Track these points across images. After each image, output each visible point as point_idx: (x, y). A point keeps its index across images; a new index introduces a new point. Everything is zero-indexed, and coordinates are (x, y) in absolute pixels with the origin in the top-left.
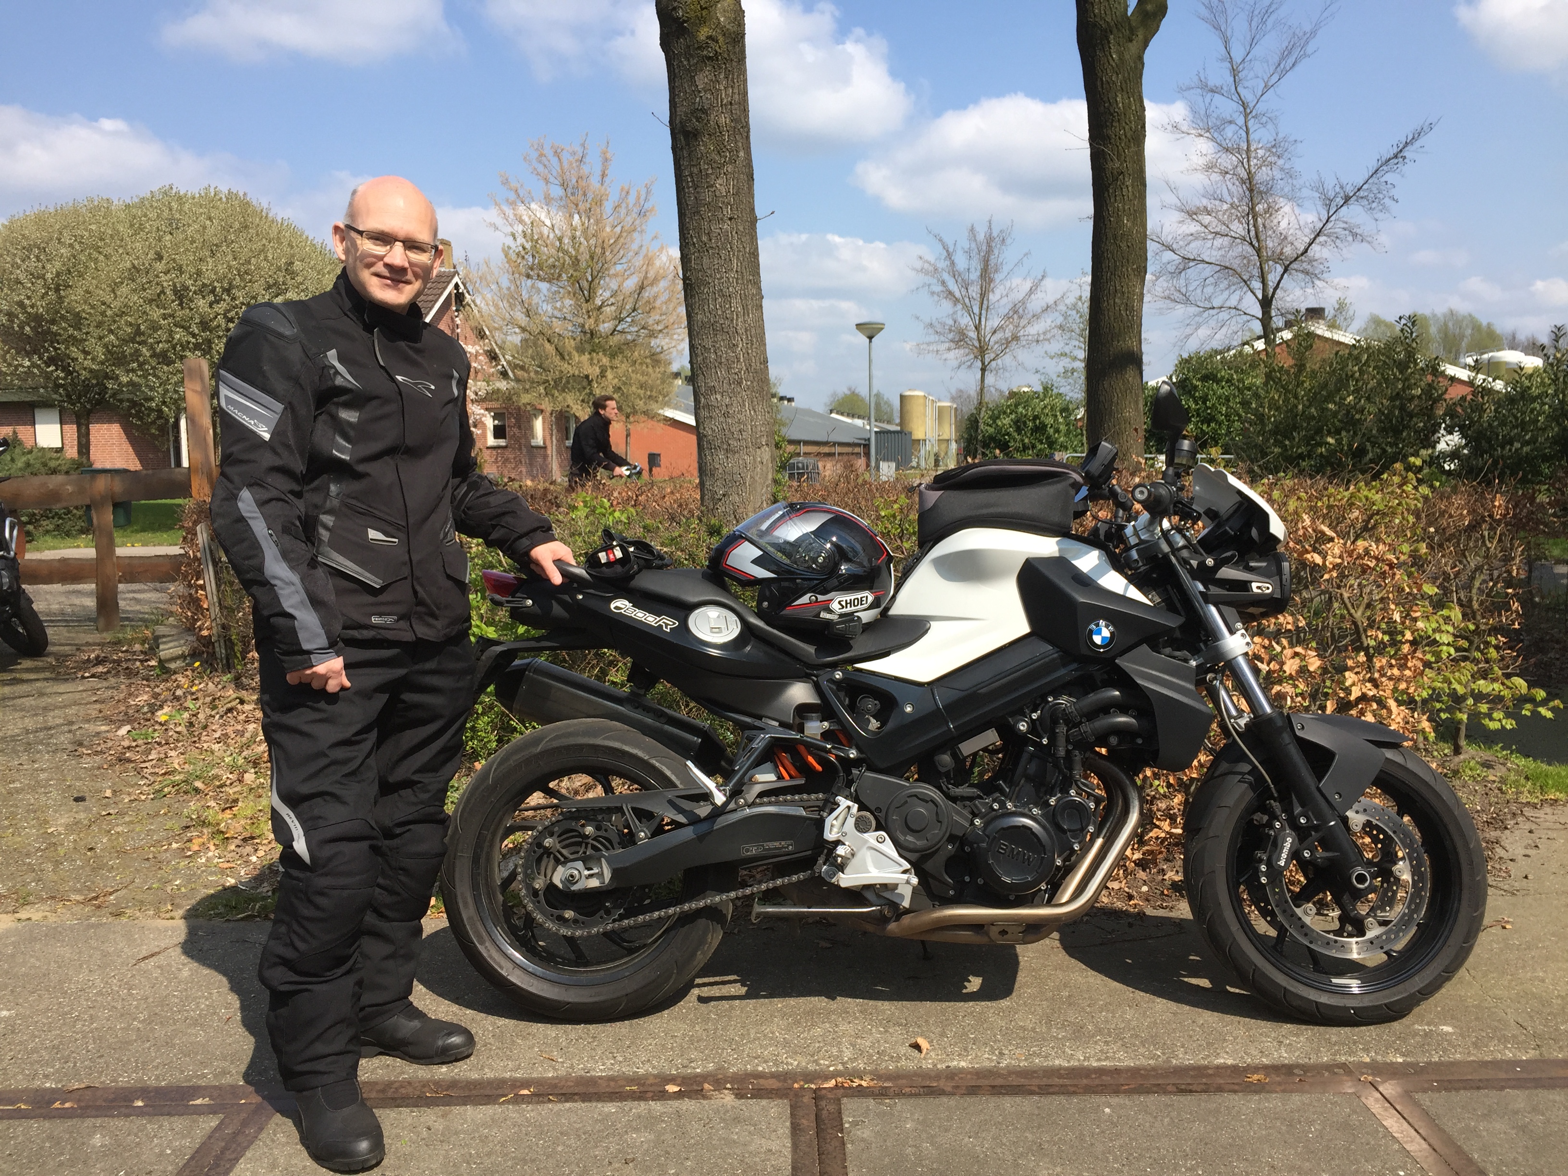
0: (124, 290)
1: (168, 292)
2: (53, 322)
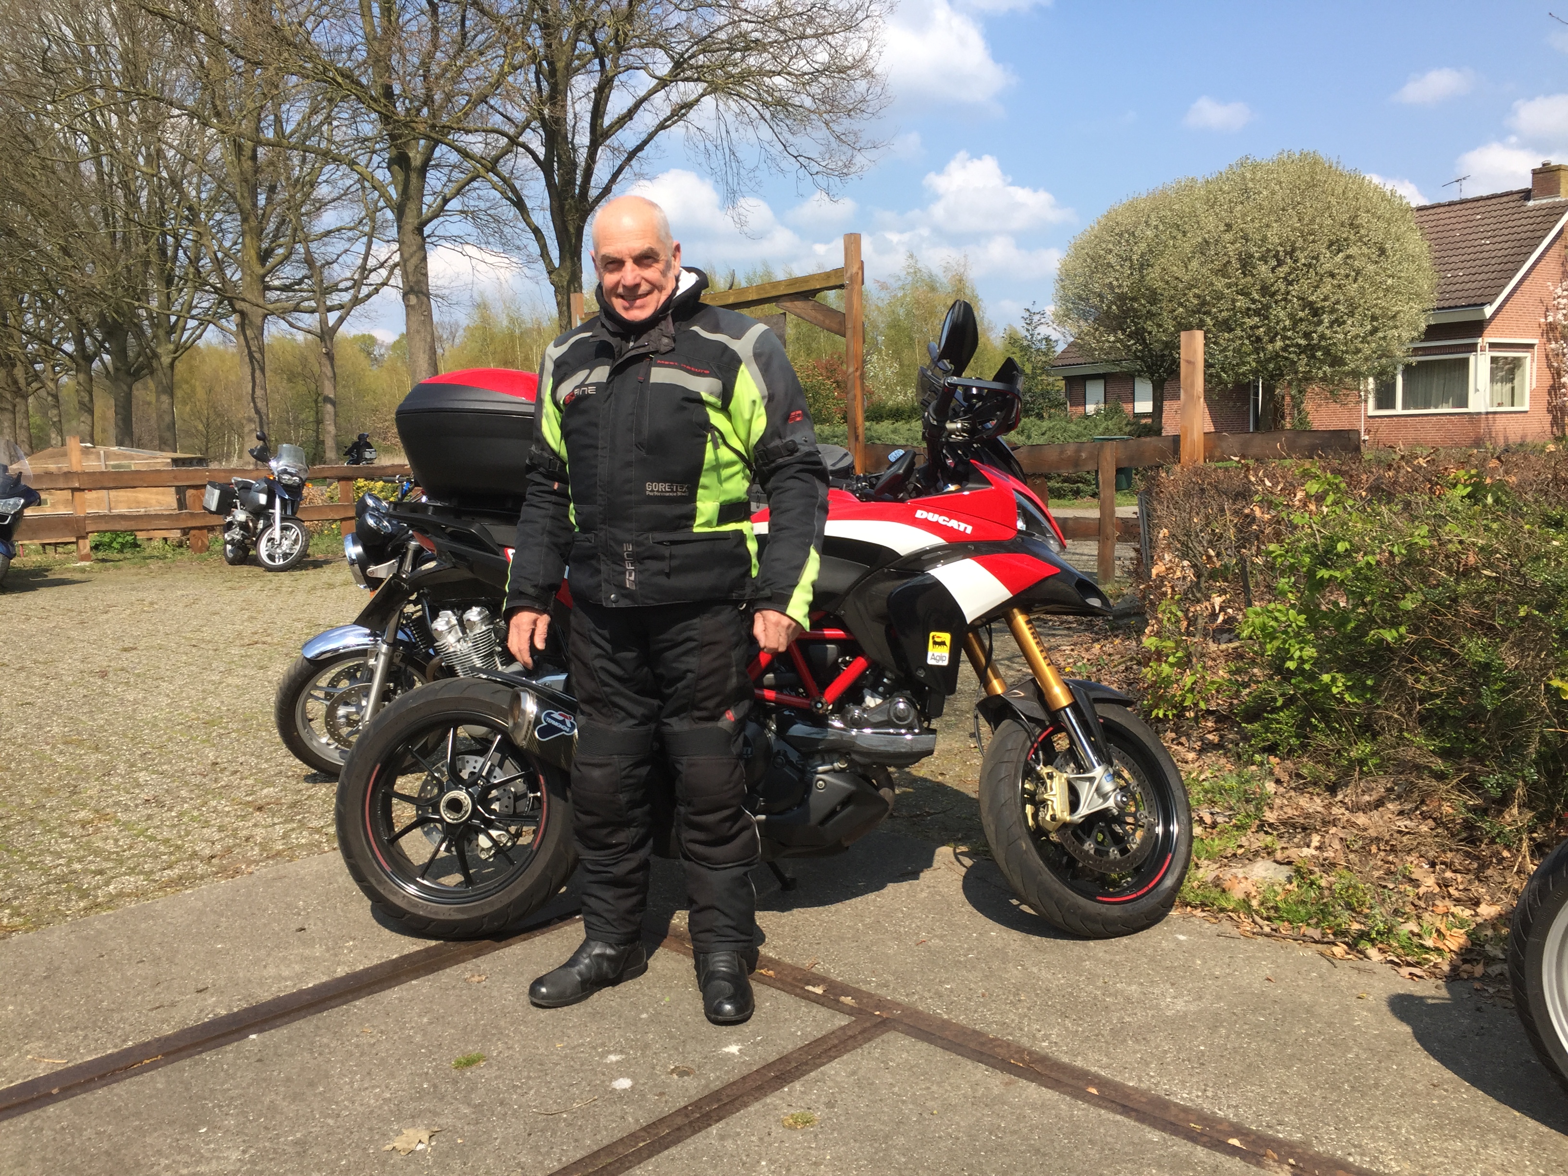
0: (1194, 264)
1: (1234, 261)
2: (1134, 299)
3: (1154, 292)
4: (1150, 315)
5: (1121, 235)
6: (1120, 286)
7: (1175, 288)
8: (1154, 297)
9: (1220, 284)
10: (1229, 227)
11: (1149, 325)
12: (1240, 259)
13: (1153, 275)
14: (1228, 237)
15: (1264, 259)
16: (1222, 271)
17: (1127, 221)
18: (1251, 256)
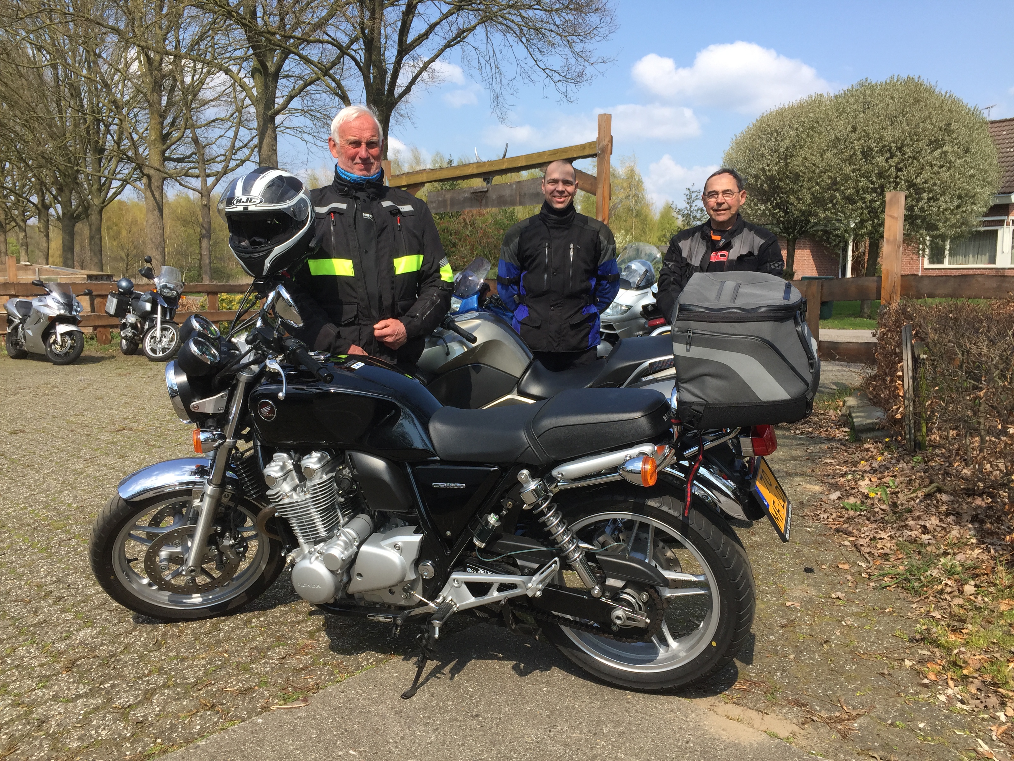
0: (829, 155)
1: (858, 153)
2: (780, 180)
3: (797, 175)
4: (792, 191)
5: (772, 134)
6: (769, 171)
7: (814, 172)
8: (796, 177)
9: (848, 169)
10: (854, 129)
11: (792, 199)
12: (863, 152)
13: (796, 163)
14: (854, 136)
15: (881, 151)
16: (850, 160)
17: (777, 125)
18: (871, 150)
